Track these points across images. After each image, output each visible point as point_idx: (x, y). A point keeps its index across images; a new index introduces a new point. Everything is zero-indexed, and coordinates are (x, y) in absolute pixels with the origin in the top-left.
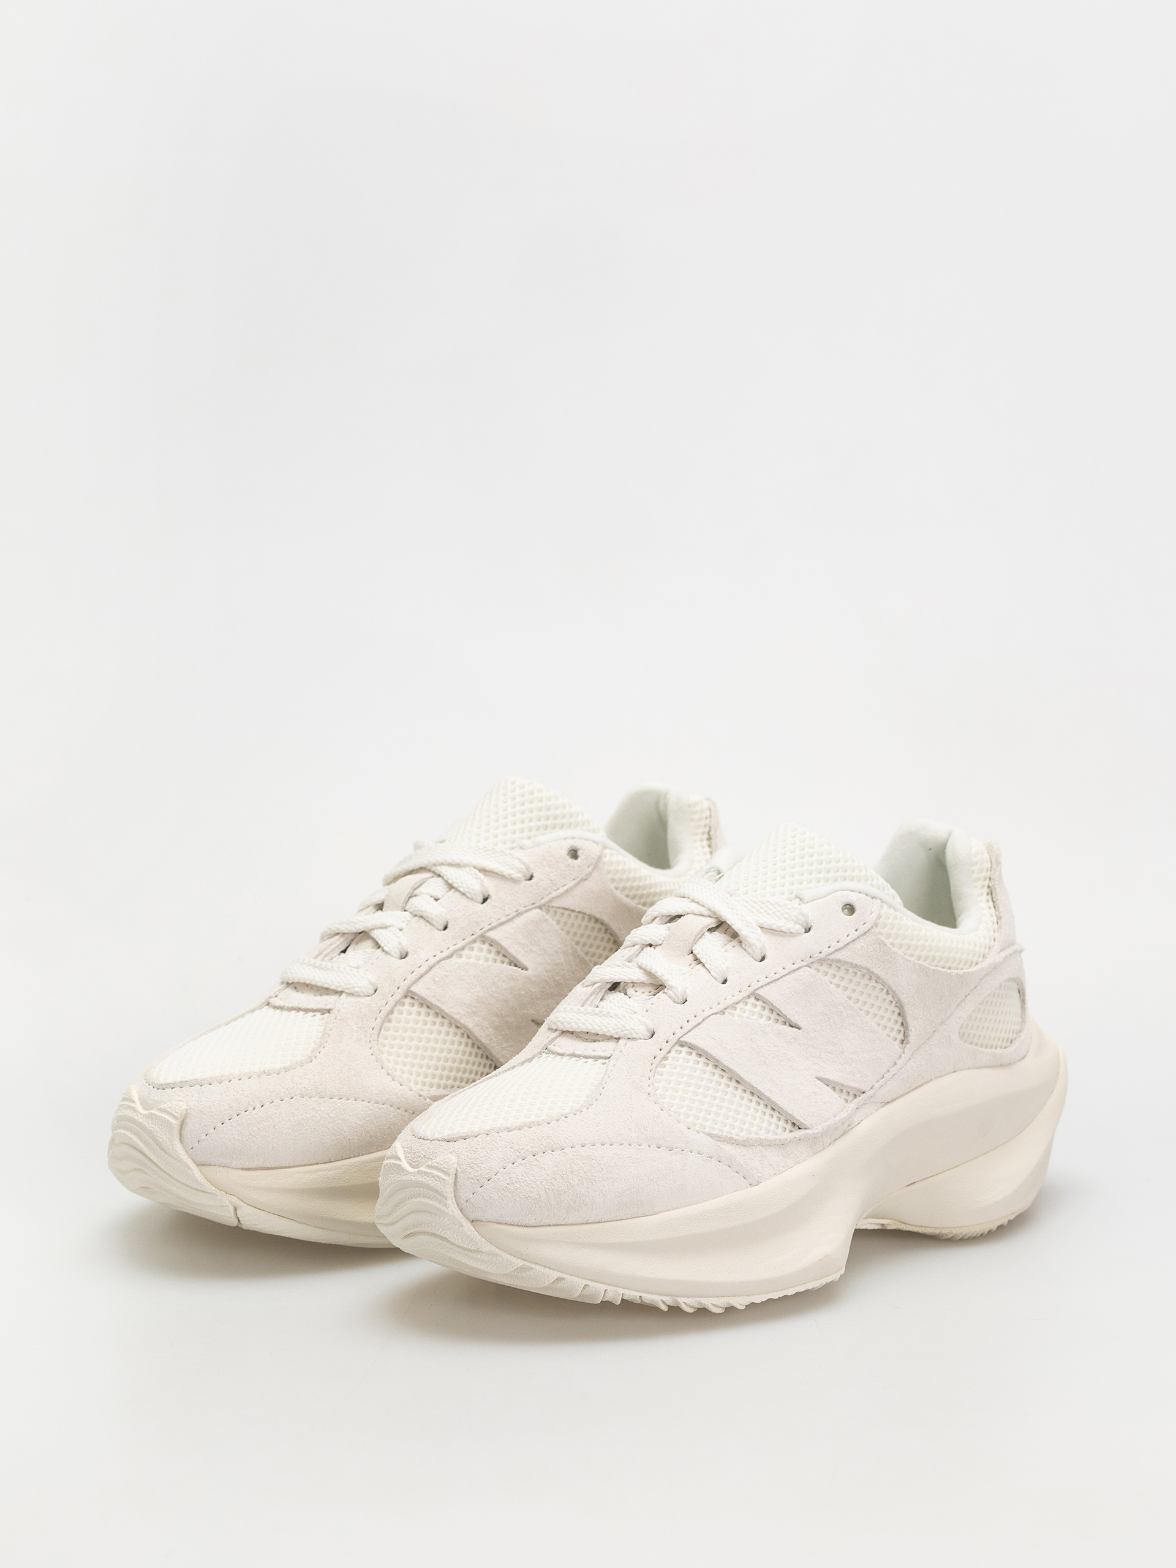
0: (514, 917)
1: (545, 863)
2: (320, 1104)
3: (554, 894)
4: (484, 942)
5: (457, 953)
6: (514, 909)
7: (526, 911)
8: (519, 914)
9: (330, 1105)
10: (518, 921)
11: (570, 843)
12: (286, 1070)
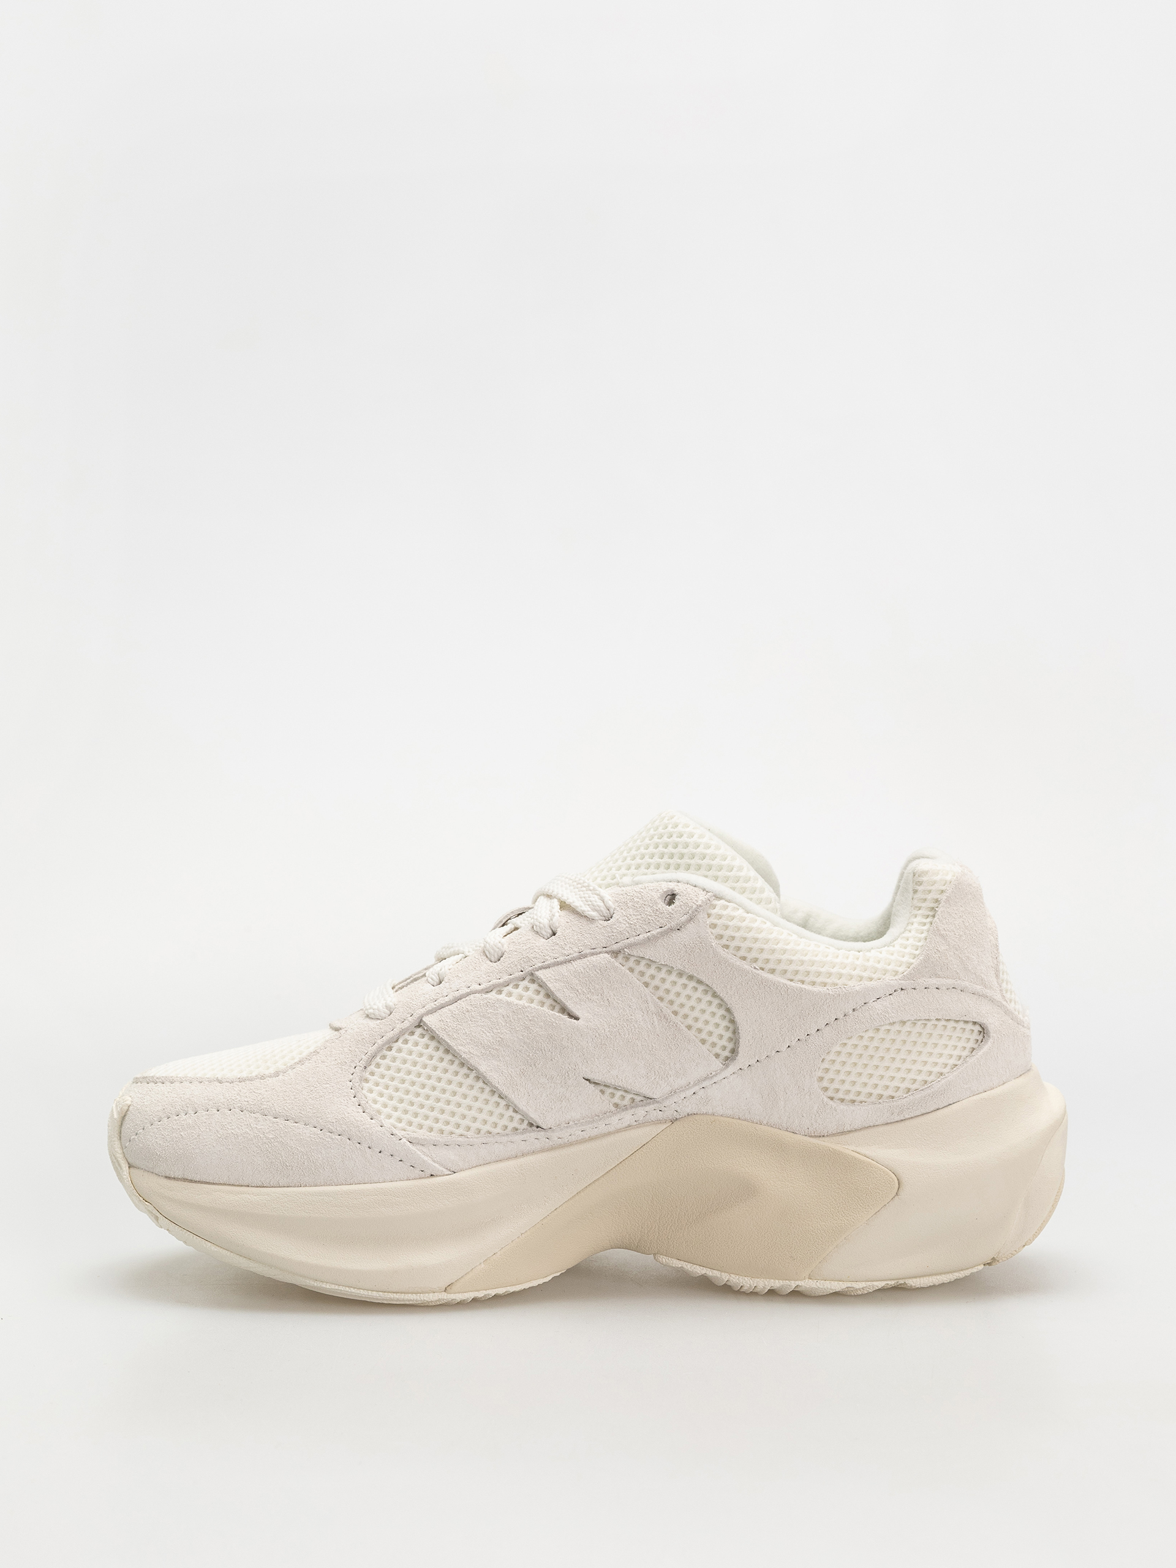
0: (574, 959)
1: (630, 904)
2: (259, 1121)
3: (632, 940)
4: (533, 981)
5: (498, 988)
6: (576, 950)
7: (592, 954)
8: (582, 956)
9: (271, 1125)
10: (578, 965)
11: (666, 887)
12: (241, 1080)
